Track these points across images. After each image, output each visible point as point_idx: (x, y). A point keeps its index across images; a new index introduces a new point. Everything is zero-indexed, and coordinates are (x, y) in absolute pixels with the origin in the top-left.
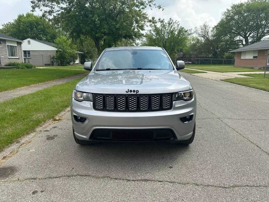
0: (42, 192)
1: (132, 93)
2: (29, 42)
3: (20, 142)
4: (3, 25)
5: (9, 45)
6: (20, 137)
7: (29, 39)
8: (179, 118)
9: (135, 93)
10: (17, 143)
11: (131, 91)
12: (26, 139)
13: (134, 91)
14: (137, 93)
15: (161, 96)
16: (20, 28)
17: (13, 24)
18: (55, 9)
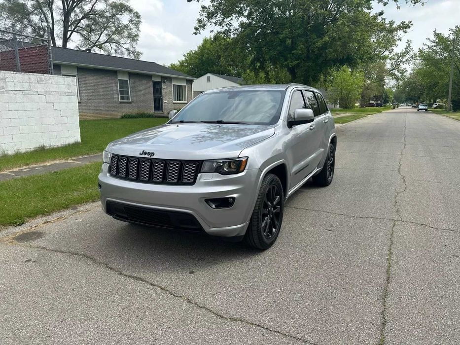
0: (34, 262)
1: (147, 156)
2: (209, 78)
3: (77, 209)
4: (184, 55)
5: (175, 85)
6: (81, 203)
7: (209, 75)
8: (204, 199)
9: (149, 157)
10: (73, 209)
11: (145, 153)
12: (87, 207)
13: (149, 154)
14: (152, 157)
15: (182, 163)
16: (204, 58)
17: (196, 52)
18: (233, 27)
